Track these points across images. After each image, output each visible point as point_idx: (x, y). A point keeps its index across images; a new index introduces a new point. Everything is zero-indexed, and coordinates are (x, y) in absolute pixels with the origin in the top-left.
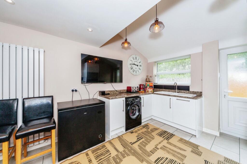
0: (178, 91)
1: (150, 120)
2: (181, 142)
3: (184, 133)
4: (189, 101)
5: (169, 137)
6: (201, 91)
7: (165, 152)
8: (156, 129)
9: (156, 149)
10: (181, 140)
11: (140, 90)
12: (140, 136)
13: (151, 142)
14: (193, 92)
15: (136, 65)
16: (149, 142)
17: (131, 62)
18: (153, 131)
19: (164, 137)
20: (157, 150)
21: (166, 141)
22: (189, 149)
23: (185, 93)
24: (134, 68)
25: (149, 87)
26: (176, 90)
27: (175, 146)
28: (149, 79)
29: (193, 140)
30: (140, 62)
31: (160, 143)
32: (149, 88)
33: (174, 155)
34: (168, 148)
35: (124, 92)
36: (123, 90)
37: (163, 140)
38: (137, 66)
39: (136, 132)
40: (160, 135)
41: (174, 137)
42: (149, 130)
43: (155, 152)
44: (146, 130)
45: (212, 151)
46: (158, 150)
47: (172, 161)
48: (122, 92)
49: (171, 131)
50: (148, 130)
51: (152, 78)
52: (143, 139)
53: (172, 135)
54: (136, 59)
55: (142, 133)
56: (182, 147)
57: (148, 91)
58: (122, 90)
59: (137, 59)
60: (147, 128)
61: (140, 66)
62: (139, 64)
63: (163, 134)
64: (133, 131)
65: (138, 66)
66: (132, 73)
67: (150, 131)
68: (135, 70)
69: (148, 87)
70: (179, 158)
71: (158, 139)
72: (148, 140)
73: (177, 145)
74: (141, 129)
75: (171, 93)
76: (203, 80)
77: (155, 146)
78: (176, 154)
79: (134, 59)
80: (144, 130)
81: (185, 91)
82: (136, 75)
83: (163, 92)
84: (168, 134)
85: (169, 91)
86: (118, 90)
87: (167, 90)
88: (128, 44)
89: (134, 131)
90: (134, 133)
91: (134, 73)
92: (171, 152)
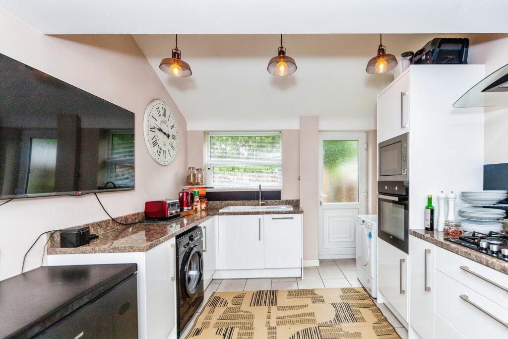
0: (262, 202)
1: (210, 284)
2: (293, 297)
3: (285, 280)
4: (292, 218)
5: (273, 299)
6: (298, 199)
7: (288, 326)
8: (241, 296)
9: (272, 331)
10: (291, 293)
11: (182, 210)
12: (224, 328)
13: (254, 325)
14: (287, 201)
15: (165, 134)
16: (251, 328)
17: (153, 123)
18: (240, 304)
19: (265, 302)
20: (276, 332)
21: (274, 308)
22: (308, 301)
23: (274, 205)
24: (160, 143)
25: (198, 200)
26: (260, 200)
27: (291, 308)
28: (197, 176)
29: (302, 286)
30: (172, 127)
31: (269, 317)
32: (198, 202)
33: (301, 322)
34: (285, 317)
35: (137, 221)
36: (133, 215)
37: (269, 310)
38: (165, 136)
39: (206, 325)
40: (258, 303)
41: (278, 294)
42: (230, 305)
43: (276, 337)
44: (223, 309)
45: (327, 289)
46: (277, 330)
47: (305, 332)
48: (130, 221)
49: (266, 287)
50: (228, 306)
51: (202, 174)
52: (236, 331)
53: (274, 293)
54: (165, 115)
55: (221, 318)
56: (301, 304)
57: (196, 209)
58: (130, 215)
59: (167, 115)
60: (221, 303)
61: (174, 137)
62: (171, 132)
63: (259, 298)
64: (196, 327)
65: (168, 136)
66: (156, 156)
67: (234, 306)
68: (163, 148)
69: (197, 198)
70: (309, 321)
71: (260, 312)
72: (245, 326)
73: (292, 305)
74: (212, 312)
75: (253, 209)
76: (300, 178)
77: (268, 328)
78: (302, 318)
79: (160, 115)
80: (220, 311)
81: (273, 201)
82: (164, 165)
83: (232, 207)
84: (266, 294)
85: (244, 205)
86: (118, 218)
87: (240, 202)
88: (183, 70)
89: (198, 326)
90: (205, 330)
91: (159, 157)
92: (294, 319)
